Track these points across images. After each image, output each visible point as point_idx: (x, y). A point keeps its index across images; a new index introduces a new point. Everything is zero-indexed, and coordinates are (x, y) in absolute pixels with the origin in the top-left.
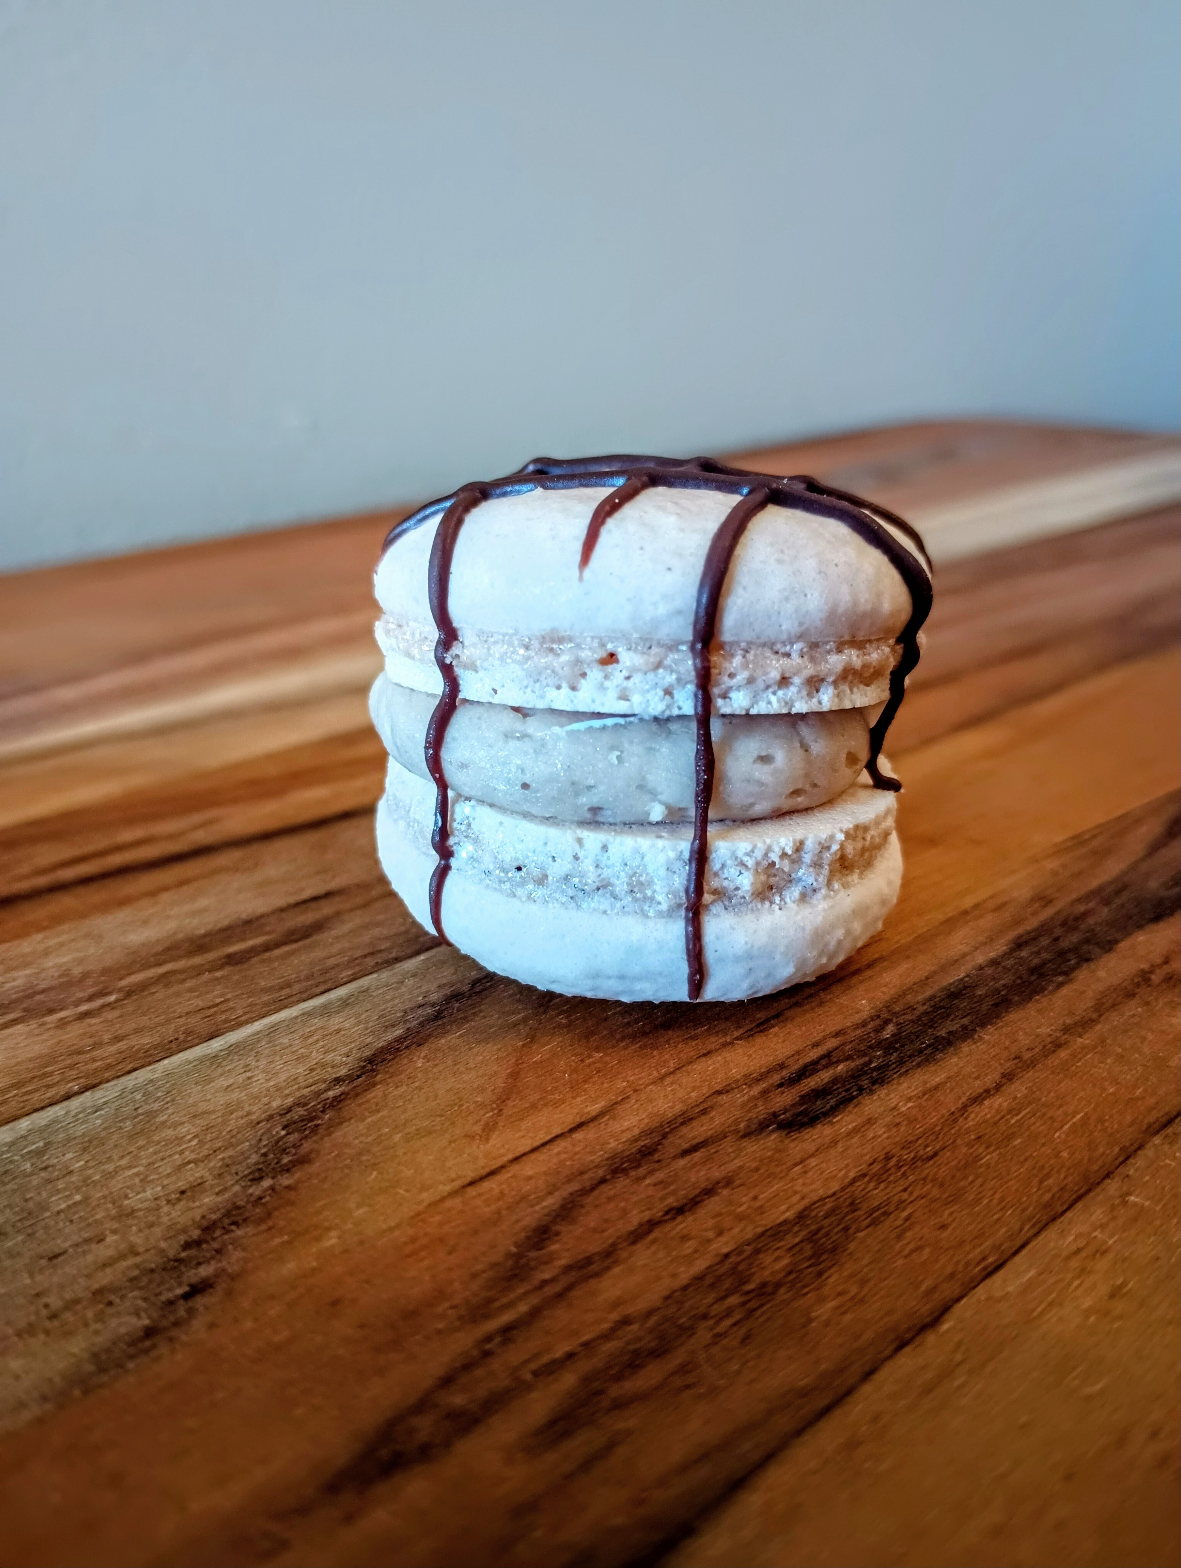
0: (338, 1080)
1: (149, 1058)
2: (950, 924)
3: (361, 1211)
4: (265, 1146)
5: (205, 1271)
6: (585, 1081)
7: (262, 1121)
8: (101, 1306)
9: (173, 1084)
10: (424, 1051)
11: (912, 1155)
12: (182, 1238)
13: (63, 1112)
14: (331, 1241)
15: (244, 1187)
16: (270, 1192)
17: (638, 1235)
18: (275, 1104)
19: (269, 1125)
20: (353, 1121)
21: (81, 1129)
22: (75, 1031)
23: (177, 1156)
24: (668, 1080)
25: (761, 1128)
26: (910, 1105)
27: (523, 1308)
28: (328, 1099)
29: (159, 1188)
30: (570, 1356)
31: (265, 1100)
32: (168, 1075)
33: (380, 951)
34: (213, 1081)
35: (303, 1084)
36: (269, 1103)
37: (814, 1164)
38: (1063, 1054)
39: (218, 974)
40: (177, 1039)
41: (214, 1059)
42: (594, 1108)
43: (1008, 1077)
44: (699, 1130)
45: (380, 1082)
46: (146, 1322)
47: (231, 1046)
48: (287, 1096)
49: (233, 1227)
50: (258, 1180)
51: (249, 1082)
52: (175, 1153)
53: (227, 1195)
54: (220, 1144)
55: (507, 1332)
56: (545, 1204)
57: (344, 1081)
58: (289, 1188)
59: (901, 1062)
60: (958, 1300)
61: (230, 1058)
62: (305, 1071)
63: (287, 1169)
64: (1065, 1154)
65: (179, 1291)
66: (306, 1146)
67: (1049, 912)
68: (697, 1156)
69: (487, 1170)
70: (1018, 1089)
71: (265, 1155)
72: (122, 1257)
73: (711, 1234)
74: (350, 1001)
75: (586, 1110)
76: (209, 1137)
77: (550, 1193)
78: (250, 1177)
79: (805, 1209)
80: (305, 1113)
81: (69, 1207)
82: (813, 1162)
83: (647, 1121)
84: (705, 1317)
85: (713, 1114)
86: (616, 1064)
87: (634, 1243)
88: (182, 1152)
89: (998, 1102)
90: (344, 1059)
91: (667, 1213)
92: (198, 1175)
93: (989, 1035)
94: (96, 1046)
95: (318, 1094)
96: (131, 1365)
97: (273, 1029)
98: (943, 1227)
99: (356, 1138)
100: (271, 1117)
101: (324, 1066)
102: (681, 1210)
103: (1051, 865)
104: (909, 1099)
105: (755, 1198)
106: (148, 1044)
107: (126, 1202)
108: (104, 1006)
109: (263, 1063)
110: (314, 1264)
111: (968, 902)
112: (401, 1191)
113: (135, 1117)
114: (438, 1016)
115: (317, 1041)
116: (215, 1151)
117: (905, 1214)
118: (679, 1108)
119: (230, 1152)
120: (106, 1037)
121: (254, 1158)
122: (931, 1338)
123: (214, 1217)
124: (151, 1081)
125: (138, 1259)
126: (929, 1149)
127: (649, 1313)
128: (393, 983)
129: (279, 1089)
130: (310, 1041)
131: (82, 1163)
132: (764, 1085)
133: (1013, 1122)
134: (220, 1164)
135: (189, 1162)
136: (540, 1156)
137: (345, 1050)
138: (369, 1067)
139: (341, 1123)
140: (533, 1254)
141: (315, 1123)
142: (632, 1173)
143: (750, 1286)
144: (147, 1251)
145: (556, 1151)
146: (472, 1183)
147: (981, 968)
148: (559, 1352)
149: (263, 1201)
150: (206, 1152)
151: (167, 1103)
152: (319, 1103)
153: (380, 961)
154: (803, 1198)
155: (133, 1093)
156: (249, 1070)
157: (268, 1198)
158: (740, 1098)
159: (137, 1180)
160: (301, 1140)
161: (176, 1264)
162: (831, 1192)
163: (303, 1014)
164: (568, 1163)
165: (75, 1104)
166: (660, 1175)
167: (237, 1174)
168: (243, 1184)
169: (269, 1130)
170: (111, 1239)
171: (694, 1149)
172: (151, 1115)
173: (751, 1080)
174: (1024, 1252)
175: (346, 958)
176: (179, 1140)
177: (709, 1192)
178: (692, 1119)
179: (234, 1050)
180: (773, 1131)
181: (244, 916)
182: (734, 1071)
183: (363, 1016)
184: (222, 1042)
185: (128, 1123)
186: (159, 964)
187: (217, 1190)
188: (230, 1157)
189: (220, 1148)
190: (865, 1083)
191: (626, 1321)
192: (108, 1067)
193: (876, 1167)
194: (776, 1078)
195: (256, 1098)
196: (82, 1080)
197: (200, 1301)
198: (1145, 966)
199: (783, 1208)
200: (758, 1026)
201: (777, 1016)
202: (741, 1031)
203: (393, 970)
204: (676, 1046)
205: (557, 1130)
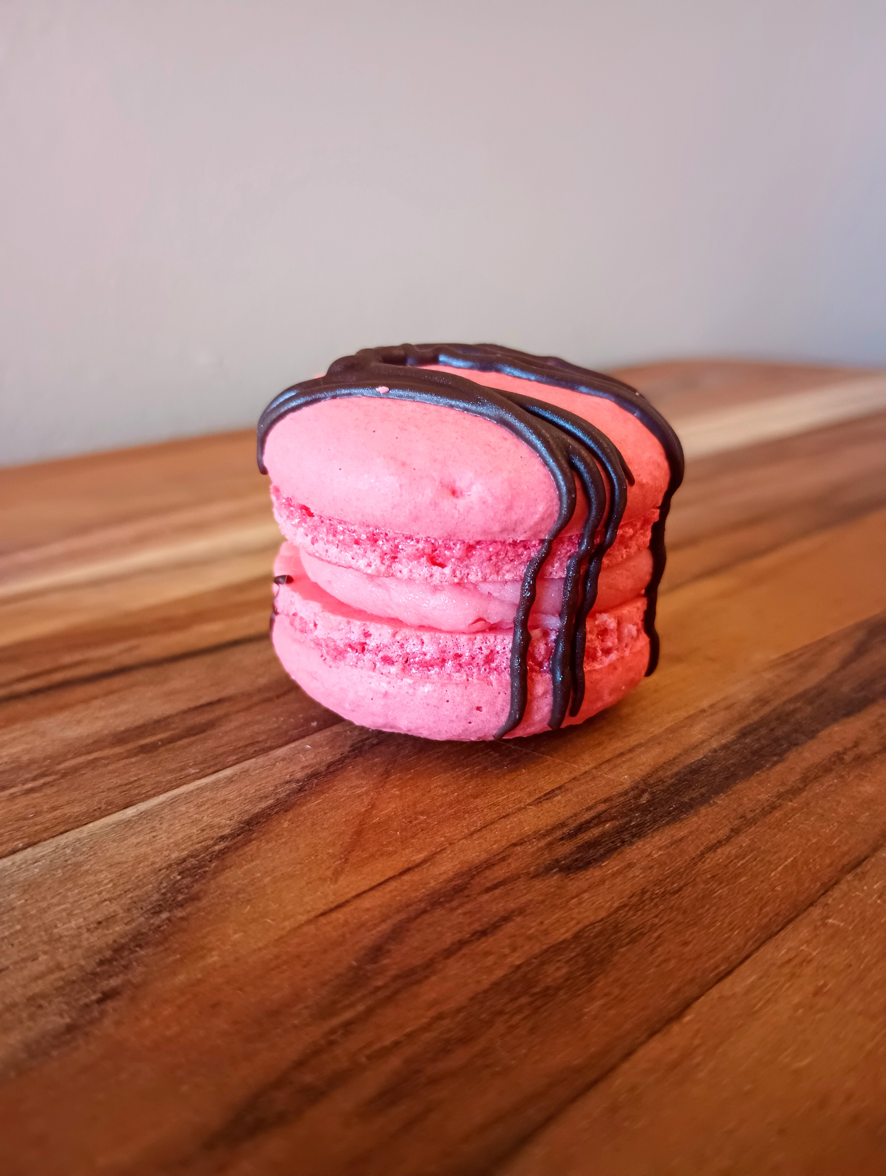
0: (223, 838)
1: (79, 822)
2: (692, 720)
3: (237, 936)
4: (164, 888)
5: (114, 982)
6: (413, 837)
7: (163, 869)
8: (33, 1009)
9: (96, 842)
10: (290, 815)
11: (663, 890)
12: (97, 958)
13: (10, 863)
14: (214, 958)
15: (147, 919)
16: (167, 921)
17: (449, 953)
18: (173, 856)
19: (168, 872)
20: (233, 868)
21: (22, 876)
22: (21, 803)
23: (96, 896)
24: (476, 836)
25: (548, 870)
26: (660, 853)
27: (361, 1008)
28: (215, 852)
29: (82, 920)
30: (397, 1044)
31: (166, 853)
32: (91, 835)
33: (258, 742)
34: (127, 839)
35: (197, 841)
36: (169, 855)
37: (586, 897)
38: (778, 814)
39: (133, 760)
40: (100, 808)
41: (128, 823)
42: (419, 857)
43: (736, 831)
44: (499, 873)
45: (255, 839)
46: (68, 1020)
47: (141, 813)
48: (183, 850)
49: (138, 949)
50: (157, 913)
51: (154, 839)
52: (95, 893)
53: (134, 925)
54: (129, 887)
55: (347, 1027)
56: (379, 929)
57: (227, 838)
58: (182, 919)
59: (655, 821)
60: (698, 998)
61: (140, 822)
62: (197, 831)
63: (181, 905)
64: (779, 888)
65: (94, 997)
66: (197, 887)
67: (766, 710)
68: (497, 892)
69: (336, 904)
70: (744, 840)
71: (164, 894)
72: (51, 971)
73: (507, 951)
74: (233, 779)
75: (412, 859)
76: (121, 881)
77: (383, 921)
78: (153, 911)
79: (579, 932)
80: (197, 863)
81: (12, 934)
82: (586, 896)
83: (459, 866)
84: (500, 1013)
85: (510, 860)
86: (437, 824)
87: (447, 958)
88: (100, 893)
89: (728, 850)
90: (228, 822)
91: (473, 935)
92: (111, 910)
93: (721, 800)
94: (37, 814)
95: (207, 848)
96: (55, 1053)
97: (174, 801)
98: (686, 944)
99: (235, 881)
100: (170, 866)
101: (212, 827)
102: (484, 933)
103: (768, 675)
104: (660, 849)
105: (542, 923)
106: (77, 812)
107: (56, 931)
108: (44, 784)
109: (165, 826)
110: (200, 976)
111: (705, 704)
112: (269, 921)
113: (65, 867)
114: (301, 790)
115: (208, 808)
116: (126, 892)
117: (656, 935)
118: (484, 856)
119: (137, 892)
120: (45, 807)
121: (156, 896)
122: (676, 1028)
123: (123, 941)
124: (79, 840)
125: (63, 974)
126: (675, 885)
127: (459, 1010)
128: (268, 765)
129: (177, 844)
130: (202, 808)
131: (23, 901)
132: (549, 839)
133: (739, 864)
134: (129, 901)
135: (105, 900)
136: (377, 893)
137: (229, 815)
138: (247, 828)
139: (223, 870)
140: (369, 967)
142: (447, 905)
143: (536, 990)
144: (71, 967)
145: (388, 889)
146: (323, 914)
147: (715, 751)
148: (389, 1040)
149: (162, 929)
150: (119, 893)
151: (91, 856)
152: (207, 855)
153: (257, 749)
154: (578, 923)
155: (64, 848)
156: (154, 831)
157: (165, 926)
158: (530, 848)
159: (64, 914)
160: (192, 883)
161: (92, 977)
162: (600, 918)
163: (197, 789)
164: (398, 898)
165: (18, 857)
166: (468, 907)
167: (142, 908)
168: (146, 916)
169: (168, 876)
170: (43, 958)
171: (495, 887)
172: (78, 865)
173: (539, 835)
174: (747, 962)
175: (232, 748)
176: (98, 883)
177: (506, 919)
178: (494, 865)
179: (142, 816)
180: (555, 873)
181: (155, 717)
182: (526, 829)
183: (243, 790)
184: (135, 810)
185: (60, 871)
186: (89, 753)
187: (126, 921)
188: (137, 896)
189: (129, 890)
190: (626, 836)
191: (440, 1017)
192: (46, 829)
193: (635, 900)
194: (558, 834)
195: (159, 851)
196: (26, 840)
197: (110, 1005)
198: (840, 749)
199: (563, 930)
200: (545, 795)
201: (560, 788)
202: (532, 799)
203: (268, 755)
204: (482, 811)
205: (390, 874)
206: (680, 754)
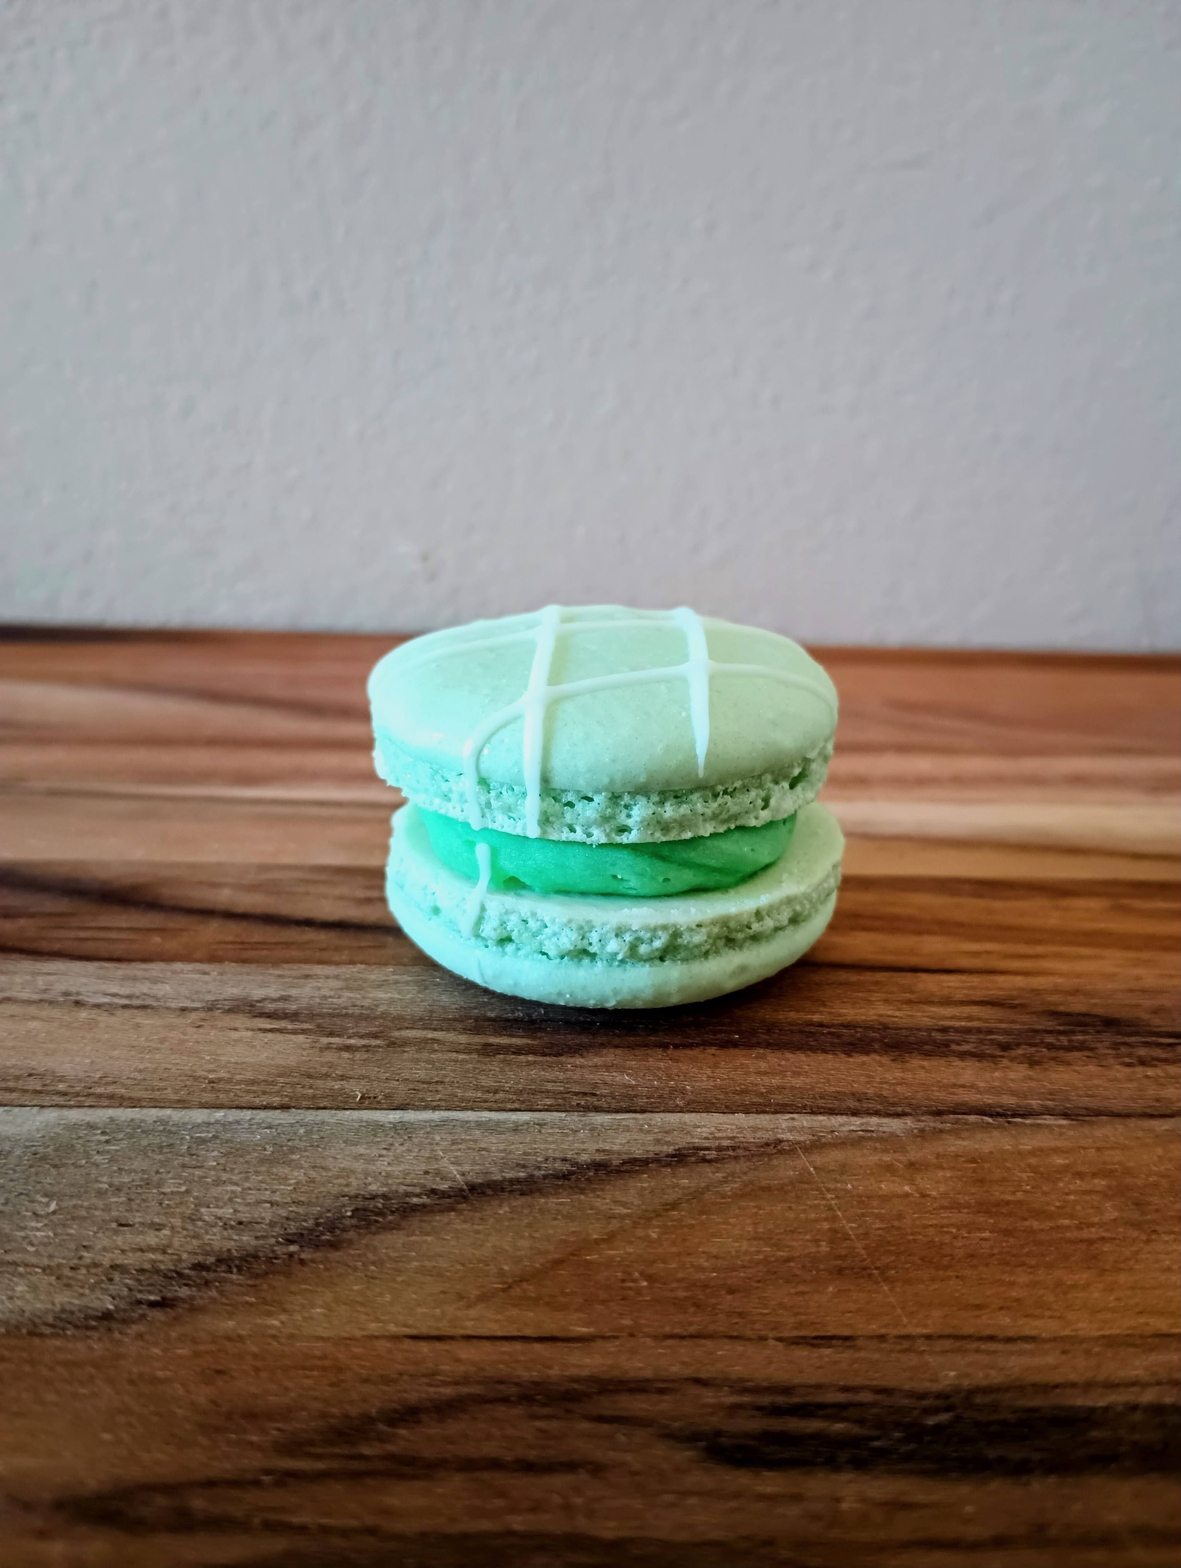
0: (432, 1192)
1: (343, 1104)
3: (319, 1310)
4: (327, 1217)
5: (184, 1293)
6: (603, 1302)
7: (349, 1196)
8: (104, 1278)
9: (331, 1133)
10: (520, 1201)
12: (200, 1259)
13: (248, 1118)
14: (276, 1322)
15: (277, 1242)
16: (288, 1256)
17: (469, 1465)
18: (372, 1187)
19: (350, 1202)
20: (402, 1232)
21: (243, 1137)
22: (325, 1058)
23: (269, 1192)
24: (670, 1342)
25: (690, 1438)
27: (321, 1466)
28: (408, 1203)
29: (230, 1211)
30: (302, 1529)
31: (370, 1180)
32: (337, 1124)
33: (593, 1095)
34: (357, 1145)
35: (409, 1181)
36: (369, 1184)
37: (691, 1503)
38: (1098, 1556)
39: (461, 1057)
41: (377, 1127)
42: (580, 1330)
43: (1002, 1543)
44: (639, 1405)
45: (457, 1211)
46: (112, 1307)
47: (400, 1122)
48: (386, 1185)
49: (235, 1270)
50: (291, 1242)
51: (378, 1159)
52: (272, 1189)
53: (260, 1242)
54: (303, 1199)
55: (289, 1477)
57: (436, 1194)
58: (302, 1261)
59: (908, 1457)
61: (388, 1132)
62: (421, 1171)
63: (317, 1246)
65: (154, 1298)
66: (350, 1234)
71: (318, 1225)
72: (155, 1250)
73: (524, 1505)
74: (521, 1128)
75: (570, 1328)
76: (303, 1189)
77: (456, 1383)
78: (289, 1237)
80: (380, 1207)
81: (172, 1193)
82: (691, 1500)
85: (668, 1397)
86: (646, 1301)
88: (274, 1192)
90: (457, 1176)
91: (516, 1462)
92: (263, 1215)
93: (1042, 1485)
94: (325, 1076)
95: (407, 1195)
96: (69, 1332)
97: (441, 1124)
99: (387, 1248)
100: (356, 1196)
101: (438, 1173)
102: (527, 1467)
104: (864, 1500)
105: (601, 1499)
106: (355, 1092)
107: (203, 1210)
108: (364, 1047)
109: (403, 1148)
110: (245, 1332)
112: (363, 1312)
113: (282, 1146)
114: (565, 1176)
115: (460, 1150)
116: (294, 1203)
118: (648, 1373)
119: (302, 1209)
120: (337, 1073)
121: (309, 1223)
123: (234, 1254)
124: (322, 1123)
125: (161, 1258)
127: (395, 1537)
128: (569, 1128)
129: (388, 1176)
130: (455, 1147)
131: (214, 1164)
132: (746, 1399)
134: (285, 1214)
135: (269, 1202)
136: (487, 1346)
137: (466, 1169)
138: (467, 1193)
139: (391, 1229)
140: (381, 1427)
141: (377, 1218)
142: (535, 1408)
144: (173, 1254)
146: (416, 1337)
147: (1135, 1408)
149: (276, 1261)
150: (288, 1200)
151: (313, 1146)
152: (399, 1203)
153: (583, 1103)
155: (302, 1126)
156: (389, 1149)
157: (280, 1261)
158: (709, 1397)
159: (227, 1196)
160: (352, 1227)
161: (175, 1275)
164: (502, 1366)
165: (262, 1115)
166: (554, 1425)
167: (285, 1229)
168: (281, 1239)
169: (343, 1206)
170: (165, 1232)
171: (612, 1420)
172: (293, 1150)
173: (740, 1386)
175: (563, 1089)
176: (286, 1180)
178: (645, 1391)
179: (397, 1126)
180: (697, 1447)
182: (737, 1369)
183: (513, 1147)
184: (397, 1116)
185: (274, 1148)
187: (260, 1234)
188: (297, 1213)
189: (299, 1202)
190: (843, 1456)
191: (373, 1531)
192: (311, 1097)
193: (743, 1545)
194: (766, 1400)
195: (365, 1175)
199: (612, 1524)
200: (816, 1338)
201: (846, 1338)
202: (795, 1333)
203: (584, 1116)
204: (716, 1315)
205: (528, 1332)
206: (1074, 1385)
